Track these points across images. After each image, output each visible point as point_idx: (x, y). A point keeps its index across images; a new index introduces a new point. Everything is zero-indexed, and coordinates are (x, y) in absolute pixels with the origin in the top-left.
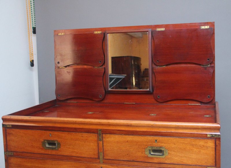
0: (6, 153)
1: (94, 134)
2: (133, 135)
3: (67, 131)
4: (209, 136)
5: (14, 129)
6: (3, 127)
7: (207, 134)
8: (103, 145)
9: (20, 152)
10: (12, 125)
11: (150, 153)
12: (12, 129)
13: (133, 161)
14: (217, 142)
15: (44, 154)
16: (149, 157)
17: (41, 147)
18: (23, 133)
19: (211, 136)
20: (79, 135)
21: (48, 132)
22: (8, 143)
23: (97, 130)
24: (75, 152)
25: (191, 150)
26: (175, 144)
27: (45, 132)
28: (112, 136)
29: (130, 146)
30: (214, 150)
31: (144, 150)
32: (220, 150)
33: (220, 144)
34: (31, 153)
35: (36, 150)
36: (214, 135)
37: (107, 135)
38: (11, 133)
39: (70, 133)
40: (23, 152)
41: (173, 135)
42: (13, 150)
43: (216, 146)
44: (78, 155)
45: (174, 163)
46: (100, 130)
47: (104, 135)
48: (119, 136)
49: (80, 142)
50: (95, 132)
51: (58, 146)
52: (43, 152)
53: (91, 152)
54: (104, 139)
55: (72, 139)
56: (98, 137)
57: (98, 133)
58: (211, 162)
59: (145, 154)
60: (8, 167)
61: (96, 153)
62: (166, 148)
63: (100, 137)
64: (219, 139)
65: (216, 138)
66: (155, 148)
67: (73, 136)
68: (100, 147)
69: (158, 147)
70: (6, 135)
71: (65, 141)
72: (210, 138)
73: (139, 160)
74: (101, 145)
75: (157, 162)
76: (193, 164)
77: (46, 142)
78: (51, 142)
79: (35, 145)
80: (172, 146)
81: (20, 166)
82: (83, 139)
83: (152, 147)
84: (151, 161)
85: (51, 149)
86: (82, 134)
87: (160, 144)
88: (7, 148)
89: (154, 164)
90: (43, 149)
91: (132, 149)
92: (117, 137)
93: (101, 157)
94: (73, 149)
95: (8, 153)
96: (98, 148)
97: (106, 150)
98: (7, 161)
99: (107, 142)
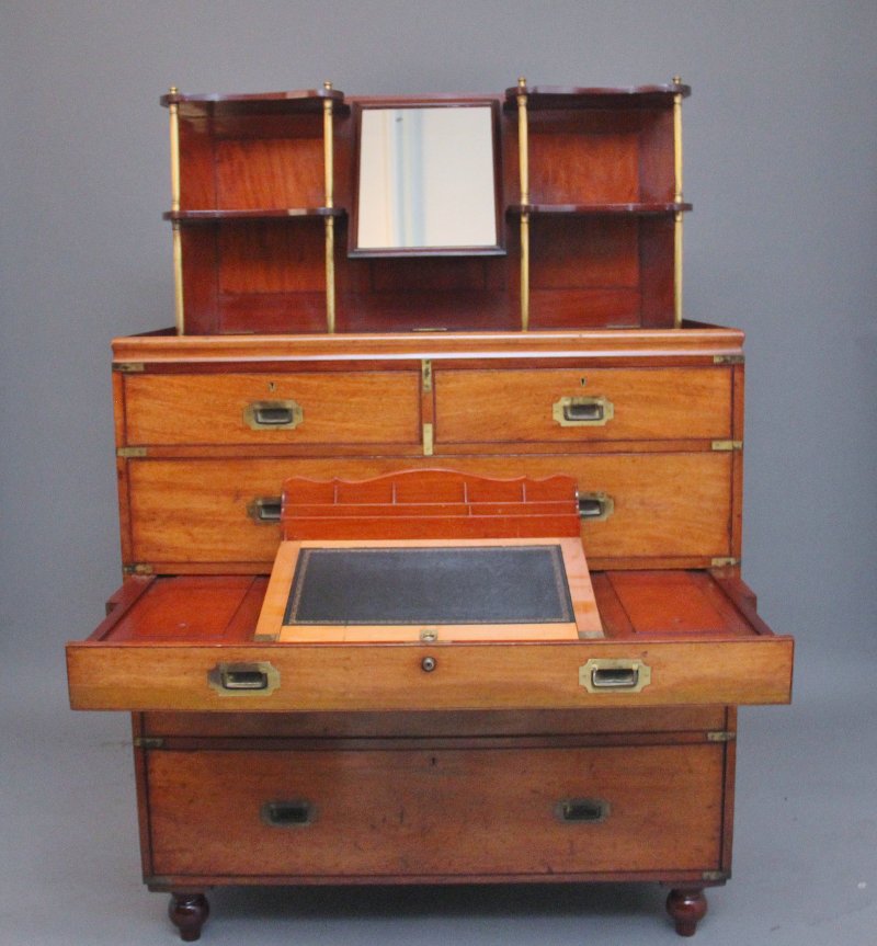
0: (124, 453)
1: (407, 373)
2: (521, 368)
3: (325, 371)
4: (716, 360)
5: (151, 376)
6: (114, 371)
7: (712, 357)
8: (434, 404)
9: (168, 446)
10: (147, 365)
11: (567, 418)
12: (147, 376)
13: (520, 441)
14: (737, 375)
15: (250, 445)
16: (564, 428)
17: (240, 424)
18: (184, 386)
19: (722, 359)
20: (362, 381)
21: (265, 378)
22: (128, 421)
23: (419, 361)
24: (347, 429)
25: (674, 399)
26: (632, 388)
27: (256, 377)
28: (462, 374)
29: (513, 401)
30: (729, 394)
31: (550, 408)
32: (742, 396)
33: (742, 380)
34: (205, 445)
35: (226, 437)
36: (729, 359)
37: (446, 373)
38: (140, 390)
39: (334, 374)
40: (178, 445)
41: (627, 363)
42: (146, 442)
43: (733, 385)
44: (358, 438)
45: (631, 437)
46: (428, 362)
47: (439, 376)
48: (482, 374)
49: (364, 399)
50: (414, 366)
51: (295, 416)
52: (246, 438)
53: (397, 425)
54: (437, 386)
55: (340, 392)
56: (421, 381)
57: (421, 370)
58: (722, 427)
59: (551, 419)
60: (128, 495)
61: (413, 428)
62: (609, 400)
63: (427, 381)
64: (741, 367)
65: (734, 366)
66: (580, 401)
67: (345, 382)
68: (426, 410)
69: (588, 397)
70: (123, 396)
71: (320, 401)
72: (720, 366)
73: (535, 437)
74: (428, 405)
75: (584, 438)
76: (678, 437)
77: (258, 407)
78: (272, 407)
79: (221, 419)
80: (626, 394)
81: (169, 487)
82: (373, 391)
83: (572, 399)
84: (568, 438)
85: (274, 427)
86: (373, 376)
87: (594, 390)
88: (125, 437)
89: (576, 445)
90: (246, 429)
91: (518, 408)
92: (477, 378)
93: (428, 437)
94: (343, 422)
95: (128, 453)
96: (421, 414)
97: (444, 418)
98: (124, 476)
99: (445, 393)
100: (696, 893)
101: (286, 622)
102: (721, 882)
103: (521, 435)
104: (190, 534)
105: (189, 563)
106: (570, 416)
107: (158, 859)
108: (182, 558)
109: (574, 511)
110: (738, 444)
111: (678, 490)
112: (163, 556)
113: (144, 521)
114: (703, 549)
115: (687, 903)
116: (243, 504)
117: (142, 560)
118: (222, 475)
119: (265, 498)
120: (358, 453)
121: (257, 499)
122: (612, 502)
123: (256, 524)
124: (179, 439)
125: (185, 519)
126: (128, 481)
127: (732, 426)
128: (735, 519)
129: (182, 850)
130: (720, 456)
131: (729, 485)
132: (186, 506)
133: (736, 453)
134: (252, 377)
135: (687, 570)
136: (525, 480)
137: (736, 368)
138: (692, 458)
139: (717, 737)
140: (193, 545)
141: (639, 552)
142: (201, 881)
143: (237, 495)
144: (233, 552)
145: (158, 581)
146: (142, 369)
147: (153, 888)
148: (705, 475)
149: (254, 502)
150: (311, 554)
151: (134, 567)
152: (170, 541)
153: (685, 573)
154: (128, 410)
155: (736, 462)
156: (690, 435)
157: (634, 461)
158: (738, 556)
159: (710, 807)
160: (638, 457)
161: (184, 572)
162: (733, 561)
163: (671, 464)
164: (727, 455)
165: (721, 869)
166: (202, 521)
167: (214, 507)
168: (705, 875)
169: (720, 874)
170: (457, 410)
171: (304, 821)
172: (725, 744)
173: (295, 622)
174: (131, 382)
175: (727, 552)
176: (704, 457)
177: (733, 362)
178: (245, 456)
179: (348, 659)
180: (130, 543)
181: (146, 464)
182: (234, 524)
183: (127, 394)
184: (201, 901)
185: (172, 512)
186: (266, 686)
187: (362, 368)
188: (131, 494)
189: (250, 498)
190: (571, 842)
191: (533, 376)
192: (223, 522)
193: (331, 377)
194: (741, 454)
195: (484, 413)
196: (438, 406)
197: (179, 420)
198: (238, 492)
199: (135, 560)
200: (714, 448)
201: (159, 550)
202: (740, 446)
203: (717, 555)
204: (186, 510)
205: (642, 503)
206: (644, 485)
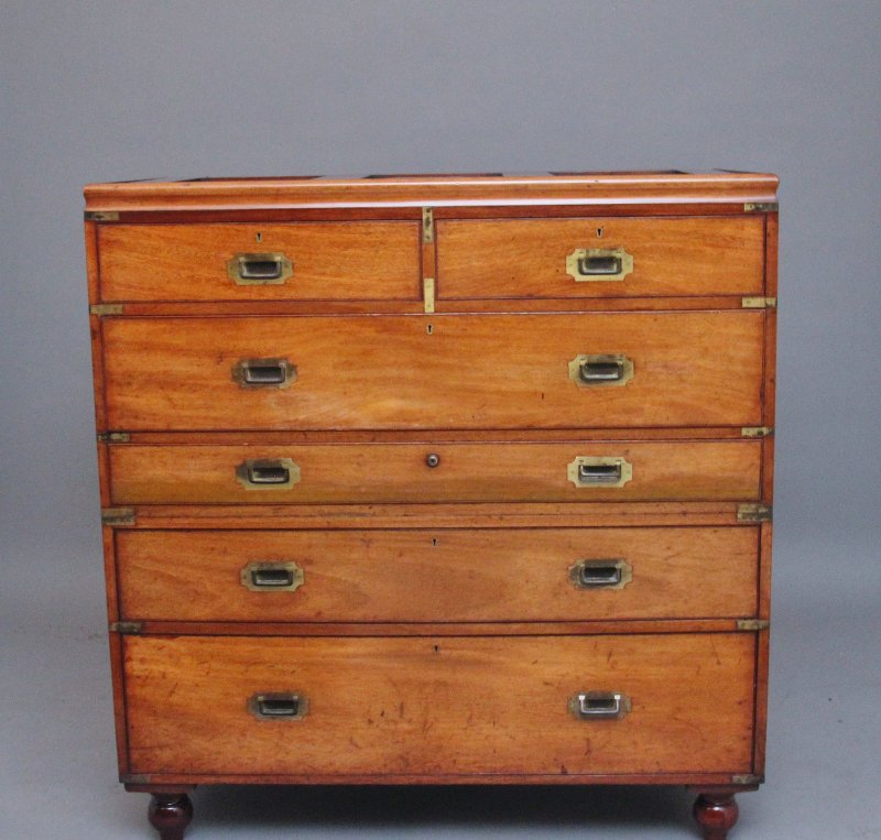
0: (97, 310)
1: (408, 223)
2: (530, 217)
3: (318, 220)
4: (747, 208)
5: (127, 227)
6: (86, 221)
7: (742, 204)
8: (436, 259)
9: (146, 302)
10: (123, 214)
11: (582, 273)
12: (122, 226)
13: (530, 297)
14: (769, 224)
15: (235, 301)
16: (579, 283)
17: (224, 279)
18: (163, 238)
19: (753, 207)
20: (357, 231)
21: (251, 228)
22: (102, 276)
23: (420, 209)
24: (341, 284)
25: (700, 251)
26: (653, 238)
27: (241, 227)
28: (467, 225)
29: (522, 254)
30: (761, 247)
31: (563, 262)
32: (776, 248)
33: (776, 230)
34: (186, 301)
35: (208, 292)
36: (761, 206)
37: (449, 223)
38: (115, 242)
39: (327, 223)
40: (157, 302)
41: (648, 212)
42: (122, 298)
43: (766, 235)
44: (352, 294)
45: (652, 293)
46: (428, 211)
47: (440, 225)
48: (488, 224)
49: (359, 252)
50: (414, 215)
51: (284, 269)
52: (229, 294)
53: (396, 280)
54: (439, 236)
55: (333, 244)
56: (421, 232)
57: (421, 220)
58: (753, 282)
59: (564, 273)
60: (103, 355)
61: (413, 283)
62: (628, 252)
63: (428, 232)
64: (775, 215)
65: (766, 214)
66: (596, 253)
67: (338, 233)
68: (427, 263)
69: (605, 249)
70: (96, 247)
71: (311, 253)
72: (752, 214)
73: (548, 292)
74: (429, 256)
75: (600, 295)
76: (705, 293)
77: (243, 259)
78: (260, 260)
79: (203, 273)
80: (648, 245)
81: (146, 347)
82: (369, 242)
83: (588, 251)
84: (583, 294)
85: (261, 282)
86: (370, 225)
87: (611, 241)
88: (99, 293)
89: (592, 301)
90: (230, 284)
91: (529, 261)
92: (482, 228)
93: (429, 293)
94: (336, 276)
95: (100, 310)
96: (421, 268)
97: (446, 272)
98: (98, 335)
99: (449, 245)
100: (727, 800)
102: (753, 786)
103: (532, 290)
104: (170, 400)
105: (168, 431)
106: (585, 269)
108: (161, 425)
110: (771, 301)
111: (705, 352)
112: (141, 424)
113: (120, 385)
114: (733, 418)
115: (717, 809)
116: (226, 366)
117: (117, 428)
118: (205, 335)
119: (252, 360)
120: (353, 310)
121: (242, 361)
122: (632, 365)
123: (240, 388)
124: (157, 295)
125: (166, 383)
126: (102, 341)
127: (765, 281)
128: (768, 384)
129: (161, 747)
130: (751, 315)
131: (761, 347)
132: (162, 368)
133: (769, 311)
134: (236, 227)
137: (769, 218)
138: (722, 316)
139: (748, 625)
140: (173, 412)
142: (184, 779)
143: (221, 356)
144: (216, 419)
146: (116, 218)
147: (131, 787)
148: (734, 335)
149: (239, 364)
151: (109, 436)
152: (147, 405)
154: (103, 264)
155: (770, 322)
156: (717, 291)
157: (655, 320)
158: (771, 425)
159: (740, 703)
160: (660, 315)
161: (164, 440)
162: (765, 430)
163: (696, 323)
164: (758, 314)
165: (753, 771)
166: (183, 385)
167: (195, 370)
168: (736, 778)
169: (753, 778)
170: (459, 264)
171: (296, 714)
172: (757, 633)
174: (105, 232)
175: (759, 420)
176: (733, 315)
177: (766, 210)
178: (233, 313)
179: (361, 455)
180: (105, 409)
181: (121, 323)
182: (215, 388)
183: (102, 247)
184: (184, 802)
185: (151, 375)
186: (287, 480)
187: (356, 217)
188: (106, 356)
189: (235, 360)
190: (588, 740)
191: (543, 225)
192: (207, 386)
193: (323, 226)
194: (775, 312)
195: (491, 267)
196: (440, 259)
197: (157, 273)
198: (222, 353)
199: (110, 428)
200: (744, 305)
201: (136, 417)
202: (774, 303)
203: (749, 426)
204: (165, 373)
205: (666, 366)
206: (667, 346)
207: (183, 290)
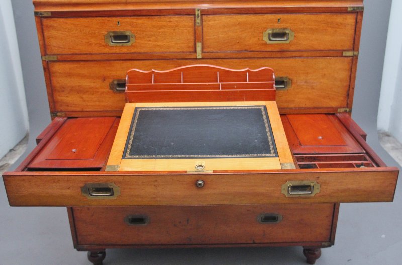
0: (46, 58)
1: (188, 16)
2: (247, 13)
3: (146, 15)
4: (349, 9)
5: (56, 19)
6: (35, 16)
7: (347, 7)
8: (202, 32)
9: (67, 54)
10: (52, 12)
11: (270, 40)
12: (53, 19)
14: (359, 17)
15: (109, 54)
16: (269, 44)
17: (103, 43)
18: (73, 24)
19: (352, 9)
20: (164, 20)
21: (115, 19)
22: (46, 42)
23: (194, 9)
24: (158, 45)
25: (325, 29)
26: (304, 23)
27: (110, 19)
28: (216, 17)
29: (243, 31)
30: (354, 28)
31: (262, 34)
32: (360, 28)
33: (361, 20)
34: (86, 54)
35: (95, 49)
36: (356, 8)
37: (208, 16)
38: (50, 26)
40: (73, 54)
41: (302, 11)
42: (56, 53)
43: (356, 22)
44: (163, 50)
45: (302, 49)
46: (198, 10)
47: (204, 17)
48: (227, 16)
49: (166, 30)
50: (191, 13)
51: (131, 39)
52: (106, 50)
53: (183, 43)
54: (204, 23)
55: (154, 26)
56: (195, 20)
57: (195, 15)
58: (348, 43)
59: (262, 40)
60: (50, 78)
61: (192, 44)
62: (292, 30)
63: (199, 20)
64: (362, 12)
65: (357, 12)
66: (277, 31)
67: (156, 21)
68: (198, 35)
69: (282, 28)
70: (41, 29)
71: (143, 31)
72: (351, 12)
73: (254, 49)
74: (199, 32)
75: (278, 50)
76: (326, 49)
77: (112, 34)
78: (119, 34)
79: (93, 40)
80: (302, 27)
81: (69, 75)
82: (171, 25)
83: (273, 30)
84: (270, 50)
85: (121, 44)
86: (171, 18)
88: (45, 50)
89: (274, 53)
90: (106, 46)
91: (245, 34)
92: (224, 19)
93: (199, 49)
94: (155, 42)
95: (47, 58)
96: (195, 37)
97: (207, 39)
98: (47, 70)
99: (208, 26)
101: (124, 157)
102: (329, 246)
103: (247, 47)
104: (82, 98)
105: (83, 111)
106: (271, 38)
107: (80, 239)
108: (78, 109)
109: (273, 87)
110: (355, 53)
111: (324, 76)
112: (70, 109)
113: (59, 92)
114: (334, 104)
116: (107, 83)
117: (59, 110)
118: (97, 69)
119: (118, 80)
120: (164, 58)
121: (114, 80)
122: (291, 82)
123: (114, 93)
124: (72, 51)
125: (80, 91)
126: (49, 72)
127: (354, 43)
128: (351, 89)
129: (90, 235)
130: (346, 58)
131: (349, 73)
132: (78, 84)
133: (355, 57)
134: (108, 19)
135: (325, 114)
136: (248, 71)
137: (359, 14)
138: (332, 60)
140: (84, 103)
141: (303, 105)
143: (104, 78)
144: (104, 106)
145: (69, 120)
146: (50, 14)
147: (79, 250)
148: (337, 68)
149: (113, 82)
150: (141, 111)
151: (56, 114)
152: (72, 101)
153: (324, 115)
154: (46, 36)
155: (354, 62)
156: (332, 48)
157: (303, 61)
158: (351, 108)
159: (327, 217)
160: (305, 59)
161: (81, 116)
162: (348, 110)
163: (321, 62)
164: (350, 59)
165: (330, 241)
166: (87, 91)
167: (92, 85)
168: (323, 244)
169: (329, 244)
170: (213, 35)
171: (144, 223)
173: (129, 156)
174: (46, 22)
175: (346, 105)
176: (338, 59)
177: (358, 10)
178: (107, 59)
180: (53, 102)
181: (58, 64)
182: (102, 93)
183: (44, 28)
185: (73, 87)
186: (112, 194)
187: (164, 14)
188: (52, 79)
189: (111, 80)
190: (264, 231)
191: (253, 17)
192: (98, 92)
193: (149, 18)
194: (357, 58)
195: (228, 37)
196: (204, 33)
197: (72, 41)
198: (104, 77)
199: (57, 111)
200: (344, 54)
201: (68, 106)
202: (357, 54)
203: (341, 107)
204: (79, 86)
205: (305, 82)
206: (307, 73)
207: (84, 48)
